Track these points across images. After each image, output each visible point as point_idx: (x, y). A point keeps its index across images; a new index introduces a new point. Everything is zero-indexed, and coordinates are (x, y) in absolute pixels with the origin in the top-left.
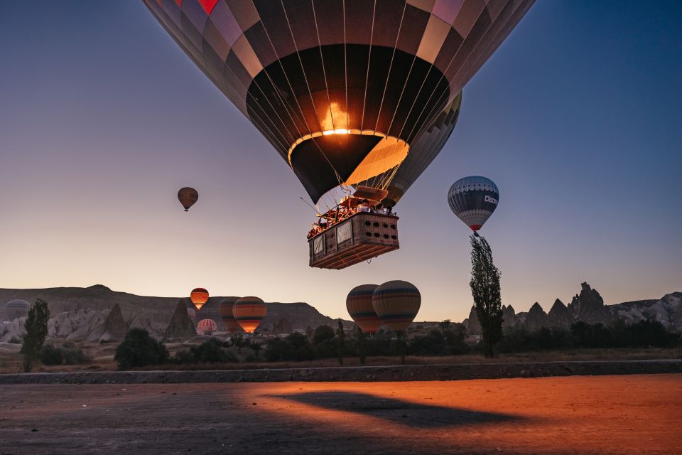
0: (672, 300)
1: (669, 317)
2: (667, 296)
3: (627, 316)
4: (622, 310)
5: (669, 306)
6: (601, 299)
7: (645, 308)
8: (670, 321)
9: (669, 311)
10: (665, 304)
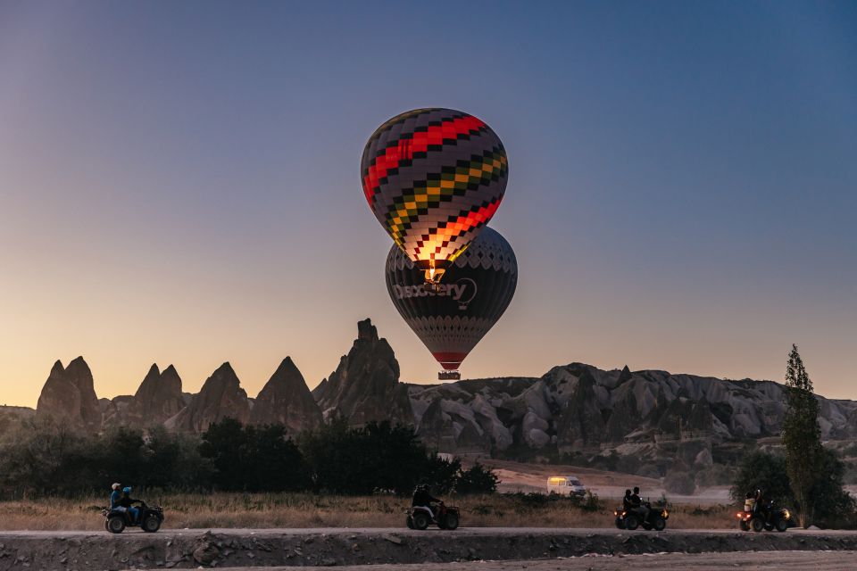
0: (563, 382)
1: (550, 422)
2: (556, 370)
3: (462, 414)
4: (455, 399)
5: (555, 394)
6: (395, 367)
7: (506, 396)
8: (550, 432)
9: (554, 407)
10: (548, 389)
